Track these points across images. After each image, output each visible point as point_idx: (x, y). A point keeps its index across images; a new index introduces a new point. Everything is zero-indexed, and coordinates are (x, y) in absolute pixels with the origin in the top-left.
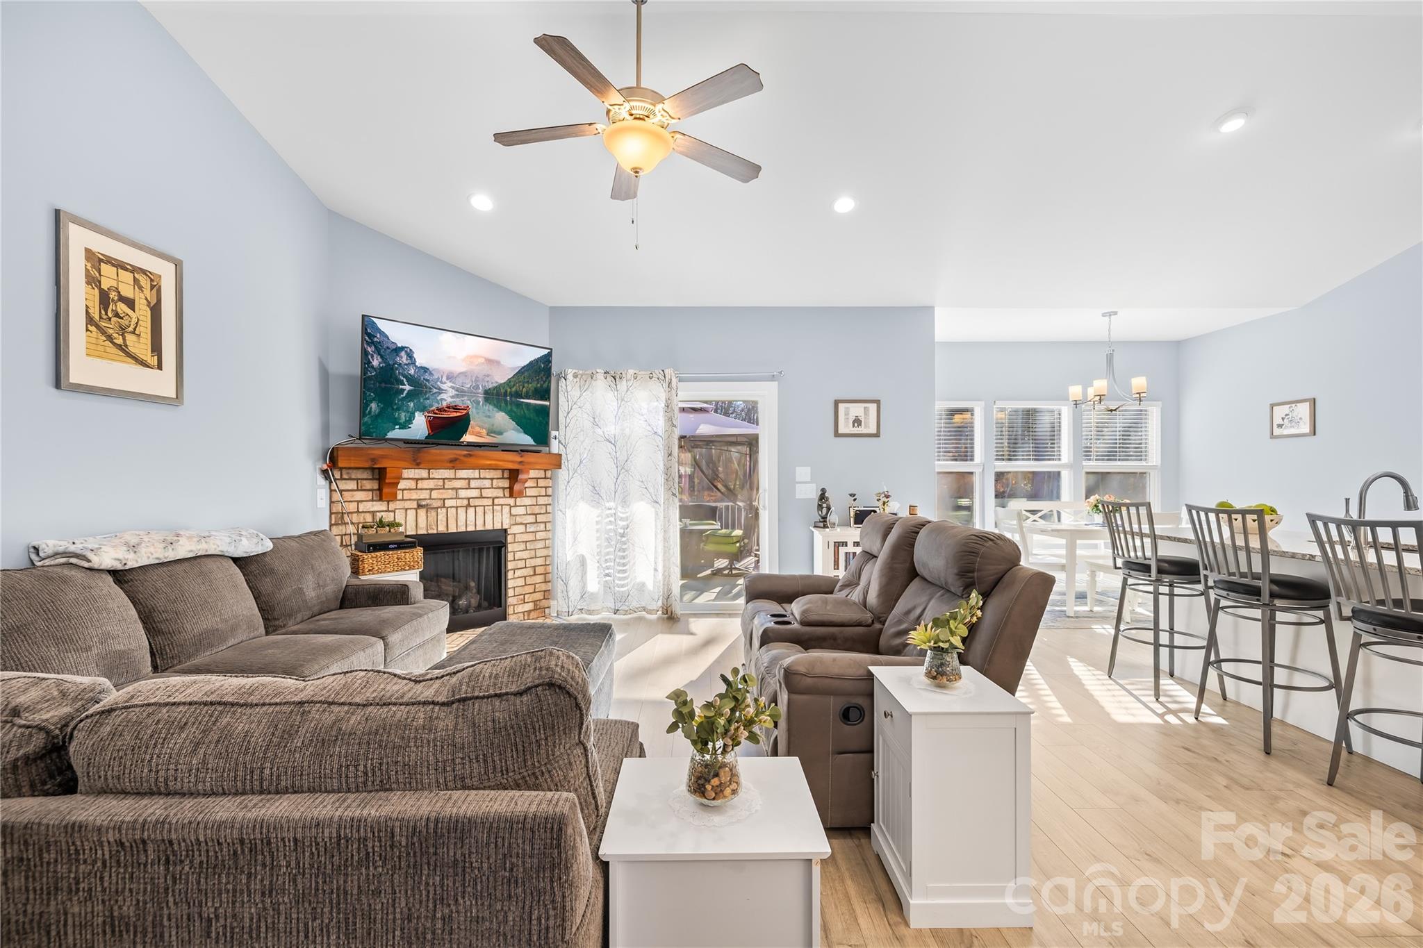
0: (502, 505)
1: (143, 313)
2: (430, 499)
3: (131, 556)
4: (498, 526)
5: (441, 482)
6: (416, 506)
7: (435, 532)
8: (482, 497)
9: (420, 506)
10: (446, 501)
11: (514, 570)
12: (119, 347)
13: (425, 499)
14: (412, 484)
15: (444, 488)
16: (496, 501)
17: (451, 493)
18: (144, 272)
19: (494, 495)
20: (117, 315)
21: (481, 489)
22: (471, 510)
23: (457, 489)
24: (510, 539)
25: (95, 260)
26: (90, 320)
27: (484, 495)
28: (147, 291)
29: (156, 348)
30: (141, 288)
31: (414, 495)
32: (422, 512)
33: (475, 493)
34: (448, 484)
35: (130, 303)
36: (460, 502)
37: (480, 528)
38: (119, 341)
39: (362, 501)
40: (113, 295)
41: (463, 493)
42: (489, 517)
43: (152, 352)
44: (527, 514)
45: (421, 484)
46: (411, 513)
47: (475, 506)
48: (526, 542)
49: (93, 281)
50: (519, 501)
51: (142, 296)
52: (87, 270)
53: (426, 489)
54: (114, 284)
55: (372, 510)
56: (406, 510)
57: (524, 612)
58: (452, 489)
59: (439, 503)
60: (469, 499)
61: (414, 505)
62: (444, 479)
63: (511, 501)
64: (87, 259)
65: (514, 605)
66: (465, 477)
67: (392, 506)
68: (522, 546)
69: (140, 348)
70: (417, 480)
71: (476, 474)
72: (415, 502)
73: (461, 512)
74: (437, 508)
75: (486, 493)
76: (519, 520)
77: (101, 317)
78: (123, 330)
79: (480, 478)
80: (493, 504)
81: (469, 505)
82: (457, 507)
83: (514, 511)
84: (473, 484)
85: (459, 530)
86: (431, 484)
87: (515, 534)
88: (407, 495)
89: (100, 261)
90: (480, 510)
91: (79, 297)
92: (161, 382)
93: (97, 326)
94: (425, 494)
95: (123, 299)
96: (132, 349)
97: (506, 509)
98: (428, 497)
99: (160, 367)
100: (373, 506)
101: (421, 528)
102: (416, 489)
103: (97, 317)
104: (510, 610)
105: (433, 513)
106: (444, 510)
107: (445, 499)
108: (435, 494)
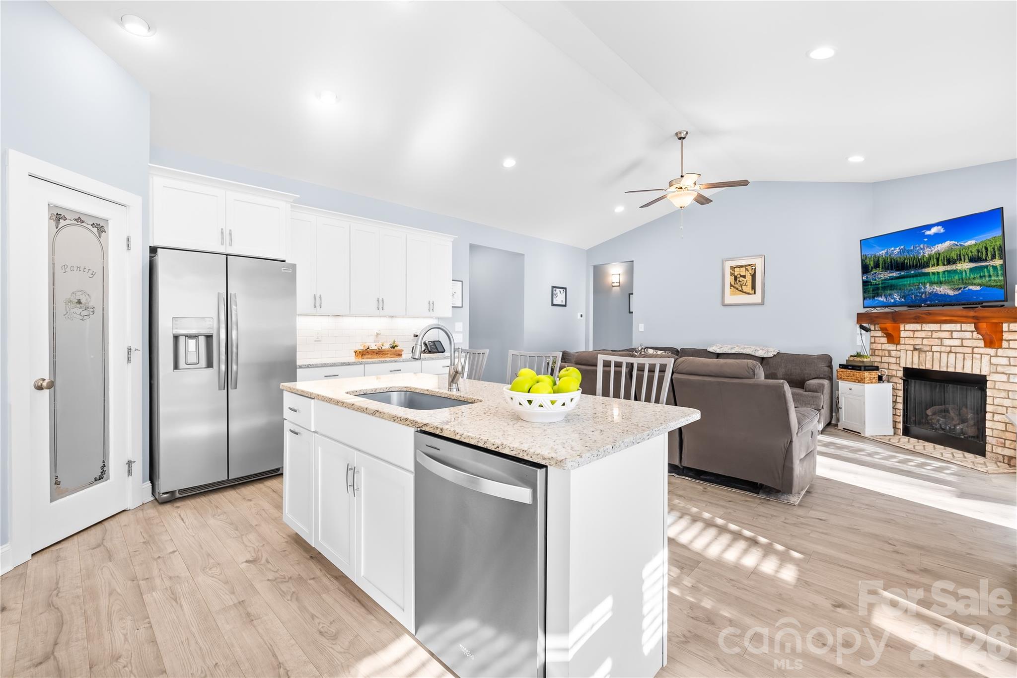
0: (982, 354)
1: (749, 278)
2: (922, 345)
3: (719, 350)
4: (976, 372)
5: (930, 333)
6: (912, 349)
7: (924, 368)
8: (962, 346)
9: (915, 349)
10: (933, 347)
11: (994, 413)
12: (740, 291)
13: (919, 345)
14: (911, 334)
15: (932, 338)
16: (976, 350)
17: (938, 342)
18: (749, 265)
19: (975, 345)
20: (740, 281)
21: (962, 339)
22: (952, 356)
23: (942, 339)
24: (989, 384)
25: (733, 268)
26: (731, 285)
27: (964, 345)
28: (750, 271)
29: (754, 287)
30: (748, 271)
31: (911, 342)
32: (916, 353)
33: (958, 342)
34: (935, 335)
35: (744, 277)
36: (943, 349)
37: (959, 370)
38: (740, 289)
39: (884, 343)
40: (739, 276)
41: (947, 342)
42: (968, 363)
43: (752, 289)
44: (1010, 365)
45: (917, 334)
46: (909, 353)
47: (956, 353)
48: (1009, 391)
49: (732, 274)
50: (1000, 352)
51: (748, 273)
52: (731, 272)
53: (920, 338)
54: (739, 273)
55: (888, 349)
56: (907, 350)
57: (1004, 456)
58: (937, 338)
59: (928, 348)
60: (951, 346)
61: (911, 348)
62: (932, 331)
63: (992, 351)
64: (731, 269)
65: (993, 445)
66: (949, 330)
67: (899, 347)
68: (1003, 394)
69: (748, 288)
70: (914, 331)
71: (957, 327)
72: (912, 346)
73: (944, 356)
74: (926, 351)
75: (966, 343)
76: (1000, 369)
77: (734, 284)
78: (741, 286)
79: (961, 331)
80: (973, 353)
81: (950, 352)
82: (941, 352)
83: (994, 360)
84: (955, 335)
85: (942, 370)
86: (923, 334)
87: (995, 381)
88: (908, 341)
89: (735, 268)
90: (960, 356)
91: (729, 279)
92: (756, 298)
93: (733, 287)
94: (918, 341)
95: (741, 276)
96: (744, 290)
97: (986, 359)
98: (920, 343)
99: (755, 293)
100: (889, 346)
101: (915, 364)
102: (913, 338)
103: (733, 284)
104: (988, 448)
105: (923, 355)
106: (931, 353)
107: (932, 345)
108: (925, 342)
